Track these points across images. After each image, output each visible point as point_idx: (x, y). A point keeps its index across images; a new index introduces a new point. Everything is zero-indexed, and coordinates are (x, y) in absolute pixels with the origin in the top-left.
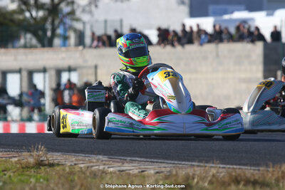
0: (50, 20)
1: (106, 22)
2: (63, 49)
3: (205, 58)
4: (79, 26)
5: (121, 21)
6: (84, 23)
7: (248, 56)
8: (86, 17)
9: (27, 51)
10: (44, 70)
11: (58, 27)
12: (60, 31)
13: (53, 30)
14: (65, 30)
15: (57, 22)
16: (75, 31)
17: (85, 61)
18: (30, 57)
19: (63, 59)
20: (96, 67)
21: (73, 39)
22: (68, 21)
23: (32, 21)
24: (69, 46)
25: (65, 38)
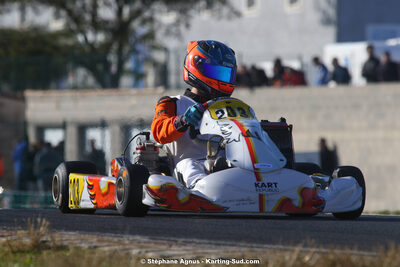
0: (115, 47)
2: (134, 91)
3: (356, 106)
4: (159, 56)
6: (166, 50)
8: (171, 43)
9: (78, 94)
10: (103, 125)
11: (127, 59)
12: (129, 65)
13: (121, 64)
14: (138, 64)
15: (126, 49)
16: (155, 64)
18: (82, 104)
19: (133, 107)
21: (151, 78)
22: (142, 48)
23: (87, 49)
24: (146, 86)
25: (139, 77)
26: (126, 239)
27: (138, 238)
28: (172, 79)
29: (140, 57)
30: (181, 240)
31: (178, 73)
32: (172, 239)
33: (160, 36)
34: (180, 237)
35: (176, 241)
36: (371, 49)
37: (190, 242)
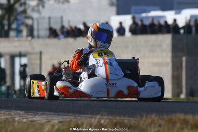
0: (7, 17)
1: (50, 18)
2: (16, 39)
3: (127, 47)
4: (29, 22)
5: (62, 18)
6: (32, 18)
7: (160, 46)
8: (35, 15)
11: (13, 23)
12: (14, 26)
13: (10, 25)
14: (18, 25)
15: (12, 18)
16: (27, 26)
17: (33, 48)
19: (16, 47)
20: (41, 53)
21: (25, 33)
22: (20, 17)
24: (22, 37)
25: (19, 32)
26: (13, 112)
27: (19, 112)
28: (35, 33)
29: (19, 22)
30: (40, 113)
31: (38, 30)
32: (36, 112)
33: (29, 12)
34: (40, 111)
35: (38, 113)
36: (134, 18)
37: (45, 114)
